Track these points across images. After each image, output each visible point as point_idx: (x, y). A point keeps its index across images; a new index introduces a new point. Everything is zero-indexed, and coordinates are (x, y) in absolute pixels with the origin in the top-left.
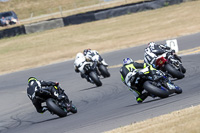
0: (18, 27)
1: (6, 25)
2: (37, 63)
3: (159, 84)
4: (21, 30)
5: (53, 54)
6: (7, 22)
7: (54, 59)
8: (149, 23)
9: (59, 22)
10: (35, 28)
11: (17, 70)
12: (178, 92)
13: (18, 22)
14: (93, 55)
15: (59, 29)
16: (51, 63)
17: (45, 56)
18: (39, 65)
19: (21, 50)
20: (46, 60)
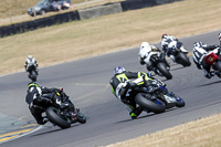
0: (71, 13)
1: (57, 10)
2: (91, 52)
3: (154, 97)
4: (75, 16)
5: (110, 43)
6: (59, 7)
7: (111, 48)
8: (215, 8)
9: (116, 7)
10: (90, 14)
11: (70, 60)
12: (180, 104)
13: (72, 7)
14: (169, 41)
15: (116, 14)
16: (108, 52)
17: (101, 44)
18: (95, 55)
19: (75, 37)
20: (102, 48)
